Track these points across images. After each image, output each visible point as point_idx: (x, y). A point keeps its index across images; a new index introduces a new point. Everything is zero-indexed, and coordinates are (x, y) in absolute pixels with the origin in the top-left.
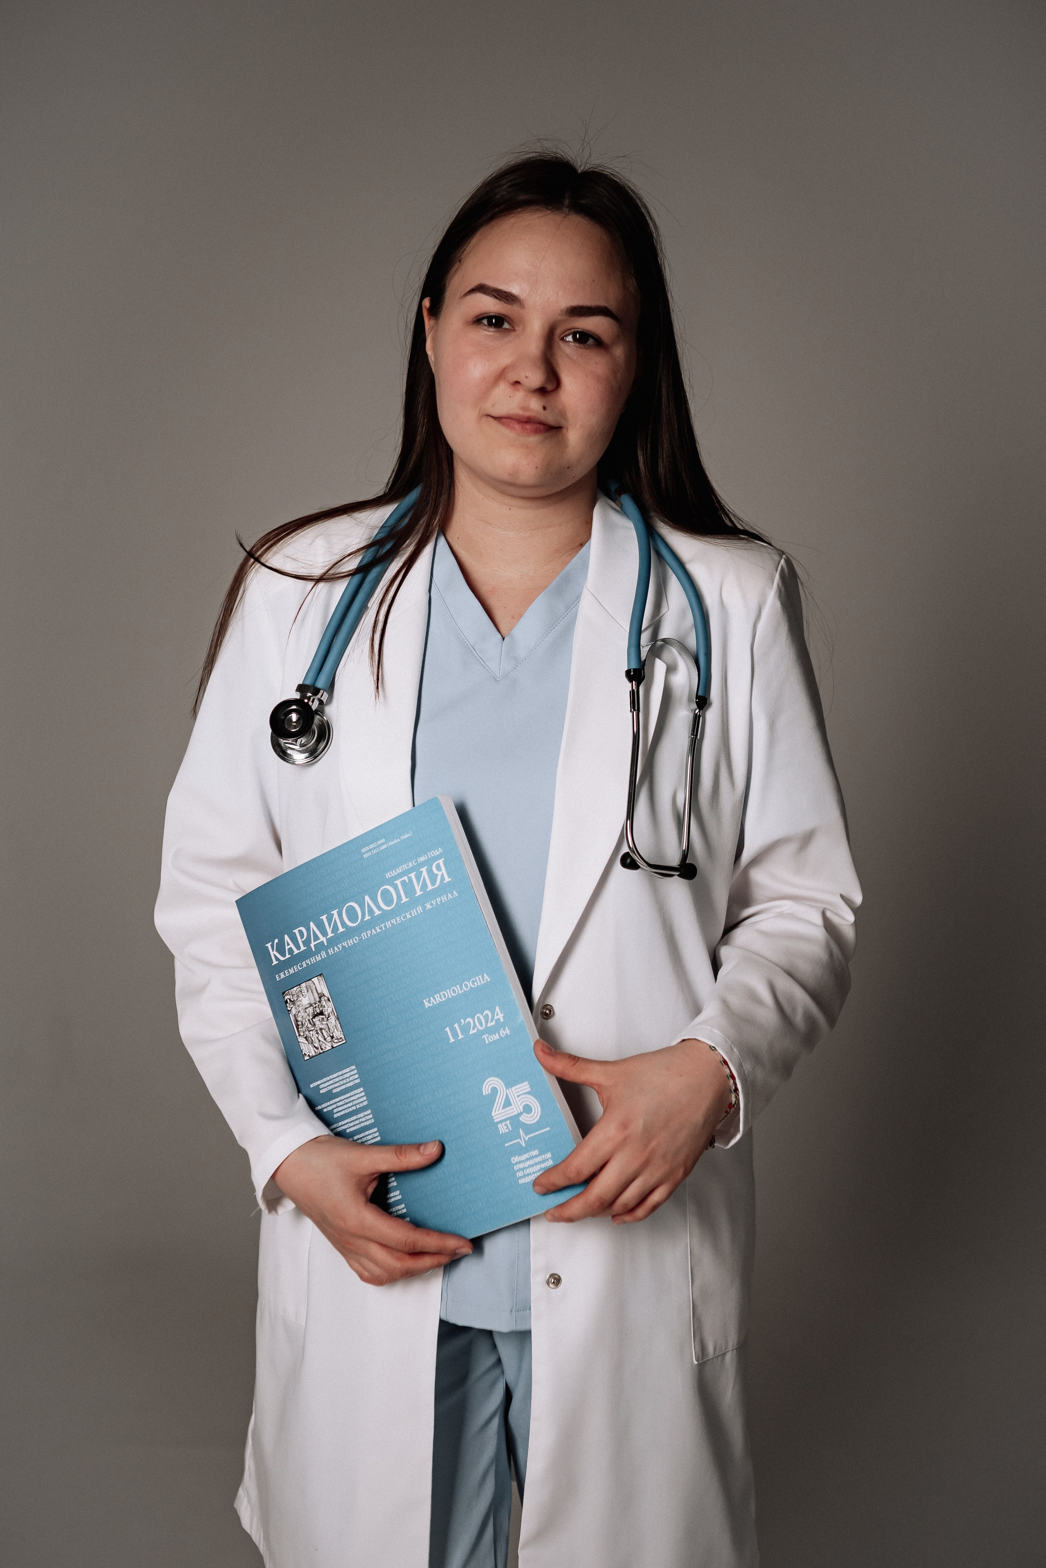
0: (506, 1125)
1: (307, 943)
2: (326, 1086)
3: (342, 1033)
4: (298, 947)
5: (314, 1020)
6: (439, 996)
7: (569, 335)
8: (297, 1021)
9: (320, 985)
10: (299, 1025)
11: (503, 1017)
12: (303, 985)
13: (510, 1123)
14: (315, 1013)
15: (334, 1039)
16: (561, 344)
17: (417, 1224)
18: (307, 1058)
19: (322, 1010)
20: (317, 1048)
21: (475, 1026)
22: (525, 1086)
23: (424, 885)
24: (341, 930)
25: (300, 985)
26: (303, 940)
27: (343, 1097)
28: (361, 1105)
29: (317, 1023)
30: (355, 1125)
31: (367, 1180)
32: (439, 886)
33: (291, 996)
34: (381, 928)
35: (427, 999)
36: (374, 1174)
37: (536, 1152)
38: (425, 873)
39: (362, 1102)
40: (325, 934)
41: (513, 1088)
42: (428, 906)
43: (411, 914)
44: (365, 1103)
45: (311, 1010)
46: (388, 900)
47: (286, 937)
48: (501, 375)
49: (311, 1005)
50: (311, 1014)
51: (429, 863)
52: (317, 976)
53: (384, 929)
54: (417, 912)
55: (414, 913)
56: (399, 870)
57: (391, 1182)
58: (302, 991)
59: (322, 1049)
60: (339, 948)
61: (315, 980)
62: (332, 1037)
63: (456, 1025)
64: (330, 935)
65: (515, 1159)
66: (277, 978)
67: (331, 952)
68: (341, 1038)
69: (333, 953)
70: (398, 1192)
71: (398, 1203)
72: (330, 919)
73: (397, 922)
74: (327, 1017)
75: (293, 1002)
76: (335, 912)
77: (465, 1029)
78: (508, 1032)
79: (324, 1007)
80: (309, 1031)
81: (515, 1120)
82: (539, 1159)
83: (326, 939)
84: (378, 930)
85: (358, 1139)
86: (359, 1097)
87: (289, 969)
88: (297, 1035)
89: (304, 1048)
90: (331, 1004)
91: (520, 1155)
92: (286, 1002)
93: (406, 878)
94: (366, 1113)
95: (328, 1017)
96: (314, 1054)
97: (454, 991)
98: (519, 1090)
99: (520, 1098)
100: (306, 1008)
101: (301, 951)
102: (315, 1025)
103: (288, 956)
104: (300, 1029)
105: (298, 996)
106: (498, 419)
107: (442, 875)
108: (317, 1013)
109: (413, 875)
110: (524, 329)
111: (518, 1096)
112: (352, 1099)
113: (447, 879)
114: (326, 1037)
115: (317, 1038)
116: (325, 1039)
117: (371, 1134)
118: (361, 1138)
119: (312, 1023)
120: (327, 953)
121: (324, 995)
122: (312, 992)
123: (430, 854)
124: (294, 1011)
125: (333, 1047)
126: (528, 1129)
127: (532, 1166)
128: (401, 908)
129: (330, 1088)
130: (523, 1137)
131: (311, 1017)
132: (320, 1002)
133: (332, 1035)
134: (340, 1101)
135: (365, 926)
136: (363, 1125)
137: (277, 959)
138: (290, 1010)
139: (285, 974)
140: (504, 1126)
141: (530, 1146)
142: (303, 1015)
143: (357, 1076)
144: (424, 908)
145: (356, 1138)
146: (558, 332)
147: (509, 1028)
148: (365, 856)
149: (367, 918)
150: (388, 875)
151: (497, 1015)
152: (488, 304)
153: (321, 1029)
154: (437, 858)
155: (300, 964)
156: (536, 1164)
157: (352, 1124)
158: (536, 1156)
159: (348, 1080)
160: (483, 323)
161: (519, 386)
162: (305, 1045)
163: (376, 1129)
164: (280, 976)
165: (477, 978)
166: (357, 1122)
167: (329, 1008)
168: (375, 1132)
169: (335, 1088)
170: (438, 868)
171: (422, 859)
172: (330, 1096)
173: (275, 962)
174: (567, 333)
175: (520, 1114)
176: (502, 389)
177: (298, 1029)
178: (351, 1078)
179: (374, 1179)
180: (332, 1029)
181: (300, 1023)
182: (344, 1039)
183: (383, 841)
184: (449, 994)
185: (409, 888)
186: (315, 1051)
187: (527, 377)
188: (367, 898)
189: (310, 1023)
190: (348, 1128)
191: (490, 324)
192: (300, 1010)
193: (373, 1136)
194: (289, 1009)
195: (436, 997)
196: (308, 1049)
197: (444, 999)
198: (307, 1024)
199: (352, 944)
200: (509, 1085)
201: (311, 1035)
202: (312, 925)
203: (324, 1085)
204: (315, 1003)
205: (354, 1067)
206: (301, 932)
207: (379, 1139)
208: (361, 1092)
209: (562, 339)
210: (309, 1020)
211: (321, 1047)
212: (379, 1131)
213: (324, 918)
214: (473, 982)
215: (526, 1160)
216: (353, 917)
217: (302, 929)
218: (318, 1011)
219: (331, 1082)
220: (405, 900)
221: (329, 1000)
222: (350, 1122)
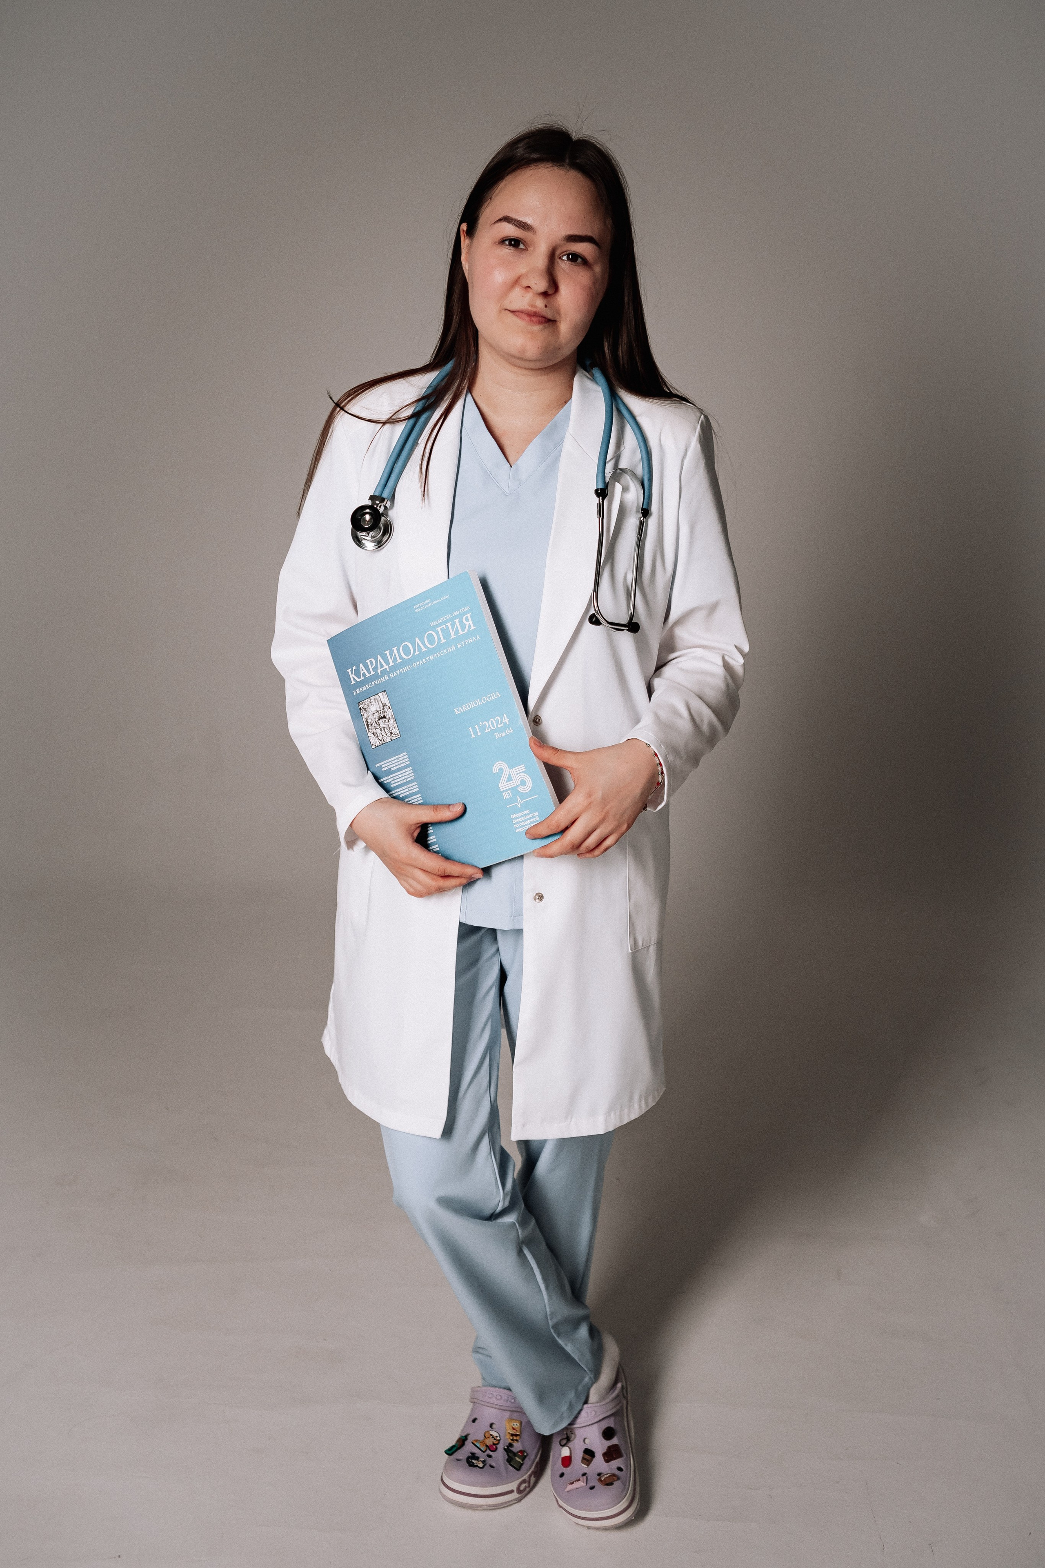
1: (375, 669)
3: (398, 730)
4: (369, 672)
5: (379, 721)
6: (465, 706)
7: (565, 255)
8: (367, 722)
9: (384, 698)
10: (368, 725)
11: (508, 721)
12: (372, 698)
14: (380, 717)
15: (393, 734)
16: (559, 261)
17: (447, 858)
18: (373, 747)
19: (385, 715)
20: (381, 740)
21: (489, 727)
22: (522, 768)
23: (457, 632)
24: (399, 661)
25: (370, 698)
27: (397, 774)
28: (410, 779)
29: (382, 723)
30: (406, 792)
31: (414, 827)
32: (467, 632)
33: (364, 705)
34: (426, 660)
35: (457, 709)
36: (418, 823)
37: (527, 812)
38: (457, 623)
39: (411, 777)
40: (387, 663)
42: (459, 646)
43: (447, 651)
44: (413, 778)
45: (377, 715)
46: (431, 642)
47: (361, 665)
48: (516, 281)
49: (377, 711)
50: (377, 718)
51: (460, 616)
52: (382, 692)
53: (428, 661)
54: (451, 649)
55: (449, 650)
56: (440, 621)
58: (372, 702)
59: (384, 741)
60: (397, 673)
61: (380, 694)
62: (391, 733)
63: (476, 726)
64: (391, 664)
65: (514, 816)
66: (355, 693)
67: (391, 675)
68: (397, 734)
69: (393, 677)
70: (434, 837)
71: (434, 844)
72: (391, 653)
73: (437, 656)
75: (365, 709)
76: (395, 649)
77: (483, 729)
78: (511, 731)
79: (387, 713)
80: (376, 729)
81: (514, 790)
82: (530, 816)
83: (389, 667)
84: (424, 662)
85: (408, 801)
86: (409, 773)
87: (363, 687)
88: (368, 731)
89: (372, 740)
90: (391, 711)
91: (517, 813)
92: (360, 709)
93: (444, 626)
94: (413, 784)
95: (389, 720)
96: (379, 744)
97: (475, 703)
98: (518, 770)
99: (518, 775)
100: (374, 713)
101: (371, 674)
102: (380, 725)
103: (362, 678)
105: (368, 705)
106: (513, 312)
107: (470, 625)
109: (449, 624)
110: (534, 249)
111: (517, 774)
112: (404, 774)
113: (473, 628)
114: (387, 733)
115: (381, 733)
116: (386, 735)
118: (409, 801)
120: (389, 677)
121: (386, 705)
122: (379, 704)
123: (461, 610)
124: (365, 715)
125: (392, 740)
126: (523, 796)
127: (525, 820)
128: (440, 647)
129: (389, 767)
130: (520, 801)
131: (377, 720)
132: (383, 709)
134: (396, 776)
135: (415, 658)
136: (411, 792)
137: (354, 679)
139: (360, 690)
141: (524, 807)
142: (372, 718)
143: (407, 759)
144: (456, 647)
145: (406, 800)
146: (558, 253)
147: (512, 729)
148: (417, 611)
149: (417, 653)
150: (432, 624)
151: (504, 720)
152: (510, 230)
153: (384, 728)
154: (466, 613)
155: (370, 684)
156: (528, 819)
157: (404, 791)
158: (528, 814)
159: (401, 762)
160: (505, 244)
161: (528, 289)
162: (373, 738)
163: (420, 795)
164: (356, 691)
165: (492, 695)
166: (407, 790)
167: (389, 713)
169: (392, 767)
170: (467, 619)
171: (456, 613)
172: (389, 772)
173: (353, 682)
174: (563, 254)
175: (518, 786)
176: (517, 291)
177: (368, 727)
178: (404, 761)
179: (419, 827)
180: (392, 728)
181: (369, 723)
182: (399, 734)
183: (429, 600)
184: (472, 705)
185: (446, 633)
186: (379, 742)
187: (536, 284)
188: (417, 640)
189: (377, 724)
191: (510, 244)
192: (370, 714)
193: (418, 799)
194: (362, 714)
195: (463, 707)
196: (375, 741)
197: (468, 709)
198: (374, 724)
199: (406, 670)
200: (511, 767)
201: (377, 731)
202: (379, 657)
203: (385, 765)
204: (380, 710)
205: (405, 753)
206: (371, 662)
207: (422, 801)
208: (411, 770)
209: (560, 258)
210: (376, 722)
211: (383, 739)
212: (422, 796)
213: (387, 652)
214: (489, 697)
215: (522, 816)
216: (407, 652)
217: (372, 660)
218: (382, 716)
219: (390, 763)
220: (443, 641)
221: (389, 708)
222: (403, 790)
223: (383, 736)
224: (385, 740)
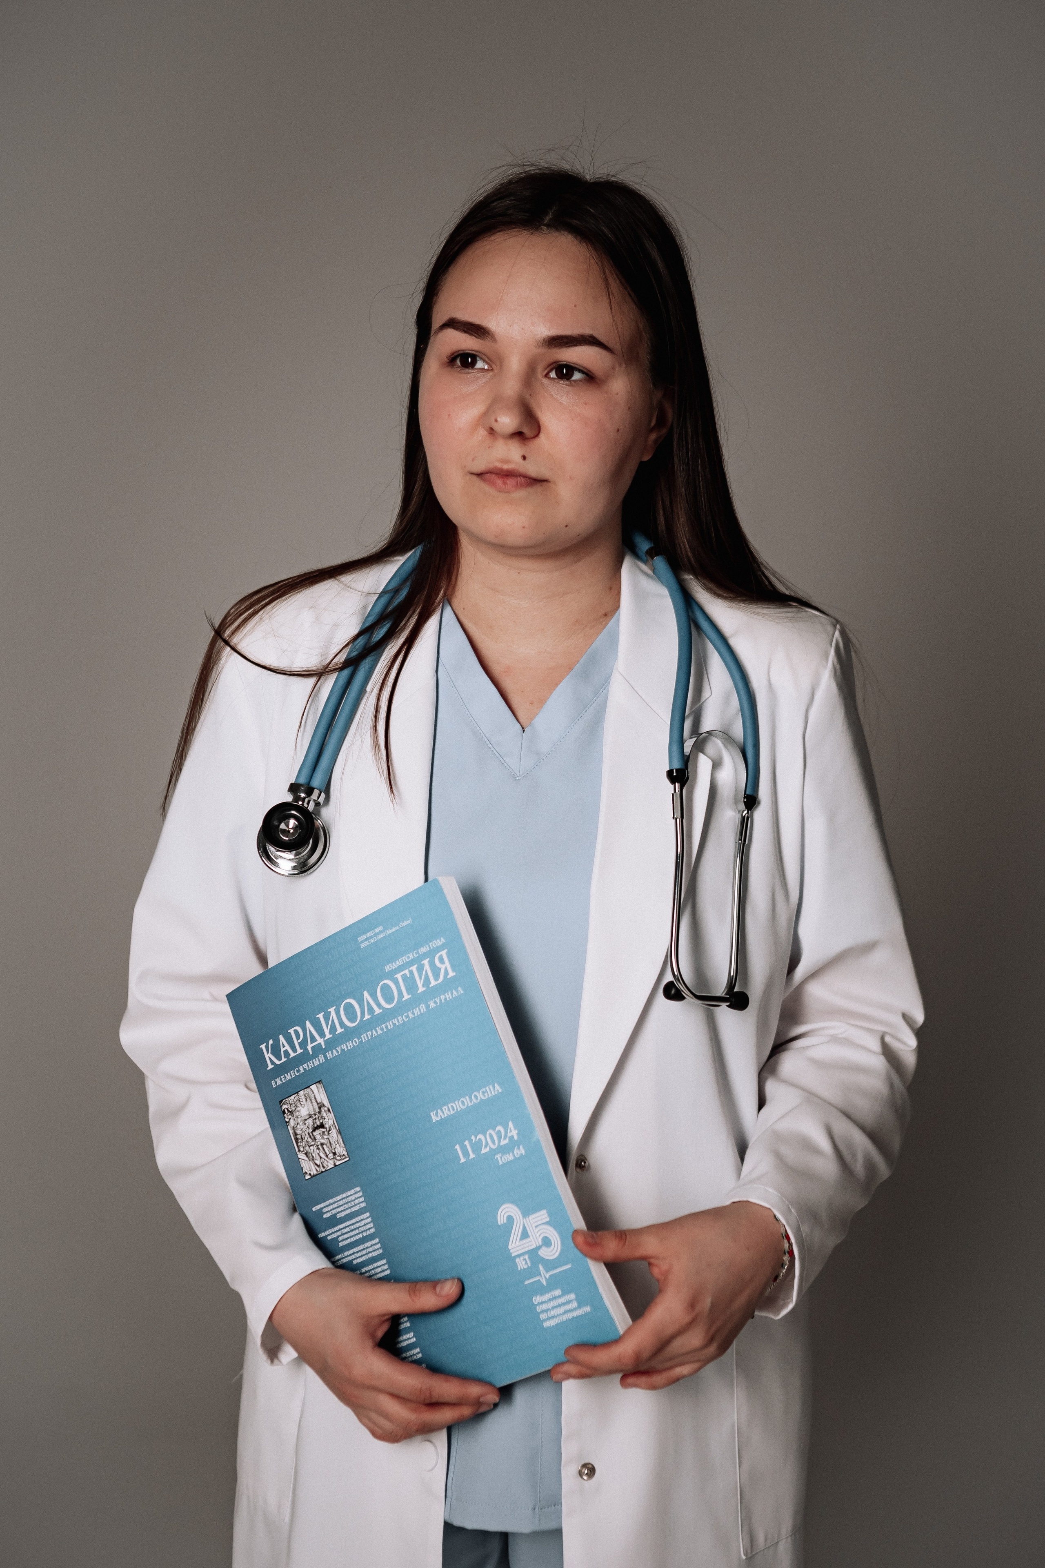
0: (525, 1259)
1: (303, 1044)
2: (329, 1210)
3: (345, 1149)
4: (295, 1050)
5: (314, 1133)
6: (447, 1109)
8: (296, 1134)
9: (318, 1093)
10: (298, 1139)
11: (518, 1134)
12: (301, 1093)
13: (529, 1258)
14: (315, 1126)
15: (336, 1156)
16: (543, 381)
17: (434, 1369)
18: (308, 1177)
19: (322, 1122)
20: (319, 1166)
21: (487, 1144)
22: (542, 1216)
23: (427, 982)
24: (339, 1030)
25: (297, 1093)
26: (299, 1041)
27: (348, 1223)
28: (368, 1233)
29: (318, 1137)
30: (362, 1256)
31: (376, 1321)
32: (443, 981)
33: (289, 1105)
34: (382, 1029)
35: (435, 1112)
36: (384, 1315)
37: (558, 1292)
38: (427, 966)
39: (369, 1229)
40: (322, 1035)
41: (531, 1217)
42: (432, 1005)
43: (413, 1013)
44: (372, 1231)
45: (310, 1122)
46: (389, 998)
47: (281, 1037)
49: (311, 1117)
50: (310, 1127)
51: (431, 954)
52: (316, 1083)
53: (385, 1030)
54: (420, 1011)
55: (417, 1011)
56: (399, 963)
57: (403, 1323)
58: (301, 1100)
59: (324, 1167)
60: (337, 1051)
61: (314, 1087)
62: (335, 1154)
64: (328, 1036)
65: (537, 1299)
66: (273, 1084)
67: (329, 1055)
68: (344, 1155)
69: (331, 1057)
70: (411, 1334)
71: (411, 1347)
72: (327, 1018)
73: (398, 1021)
74: (328, 1130)
75: (291, 1113)
76: (332, 1009)
77: (477, 1147)
78: (523, 1152)
79: (325, 1119)
80: (309, 1146)
81: (533, 1253)
82: (561, 1300)
83: (325, 1041)
84: (379, 1032)
85: (366, 1272)
86: (365, 1223)
87: (286, 1075)
88: (297, 1150)
89: (304, 1165)
90: (332, 1115)
91: (542, 1294)
92: (284, 1112)
93: (406, 972)
94: (373, 1242)
95: (330, 1131)
96: (315, 1172)
97: (463, 1103)
98: (537, 1220)
99: (538, 1229)
100: (305, 1120)
101: (297, 1053)
102: (316, 1140)
103: (284, 1060)
104: (299, 1144)
105: (296, 1106)
107: (446, 969)
108: (317, 1125)
109: (414, 968)
110: (501, 367)
111: (536, 1227)
112: (358, 1225)
113: (451, 974)
114: (328, 1153)
115: (318, 1154)
117: (379, 1267)
118: (369, 1271)
119: (312, 1137)
120: (326, 1057)
121: (324, 1105)
122: (312, 1102)
123: (432, 945)
124: (292, 1123)
125: (335, 1166)
126: (549, 1265)
127: (556, 1307)
128: (402, 1007)
129: (334, 1212)
130: (544, 1275)
131: (311, 1130)
132: (320, 1112)
133: (334, 1151)
134: (345, 1227)
135: (365, 1026)
136: (370, 1255)
137: (272, 1062)
138: (288, 1122)
139: (281, 1080)
140: (522, 1261)
141: (553, 1283)
142: (302, 1127)
143: (362, 1199)
144: (428, 1006)
145: (363, 1270)
146: (540, 367)
147: (524, 1148)
148: (363, 946)
149: (367, 1017)
150: (387, 968)
151: (511, 1131)
152: (461, 341)
153: (322, 1144)
154: (438, 949)
155: (297, 1069)
156: (560, 1305)
157: (359, 1254)
158: (559, 1297)
159: (353, 1203)
160: (456, 364)
162: (306, 1162)
163: (384, 1261)
164: (276, 1082)
165: (487, 1088)
166: (365, 1252)
167: (329, 1120)
168: (385, 1264)
169: (339, 1212)
170: (441, 960)
171: (424, 950)
172: (334, 1221)
173: (270, 1066)
175: (538, 1248)
177: (297, 1143)
178: (356, 1201)
179: (384, 1322)
180: (334, 1145)
181: (299, 1137)
182: (346, 1156)
183: (381, 928)
184: (458, 1106)
185: (410, 983)
186: (316, 1170)
188: (366, 994)
189: (310, 1137)
190: (354, 1259)
191: (463, 364)
192: (299, 1121)
193: (382, 1268)
194: (287, 1120)
195: (444, 1110)
196: (309, 1168)
197: (452, 1112)
198: (307, 1137)
199: (352, 1047)
200: (526, 1213)
201: (312, 1151)
202: (308, 1025)
203: (328, 1208)
204: (315, 1115)
205: (358, 1189)
206: (296, 1032)
207: (388, 1272)
208: (367, 1218)
209: (544, 375)
210: (309, 1134)
211: (322, 1164)
212: (388, 1263)
213: (321, 1016)
214: (483, 1093)
215: (550, 1300)
216: (352, 1016)
217: (298, 1028)
218: (318, 1123)
219: (335, 1205)
220: (406, 996)
221: (329, 1110)
222: (357, 1252)
223: (321, 1158)
224: (325, 1165)
